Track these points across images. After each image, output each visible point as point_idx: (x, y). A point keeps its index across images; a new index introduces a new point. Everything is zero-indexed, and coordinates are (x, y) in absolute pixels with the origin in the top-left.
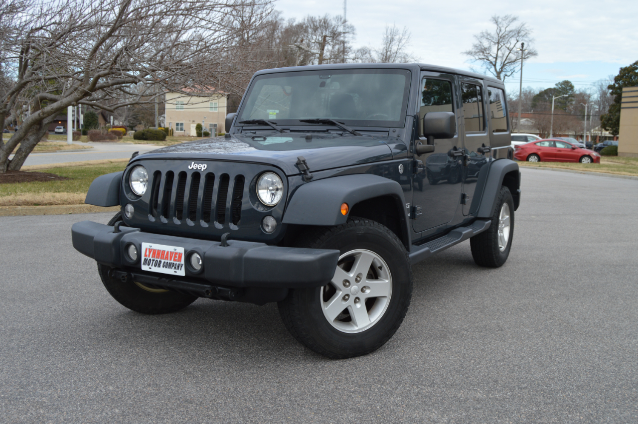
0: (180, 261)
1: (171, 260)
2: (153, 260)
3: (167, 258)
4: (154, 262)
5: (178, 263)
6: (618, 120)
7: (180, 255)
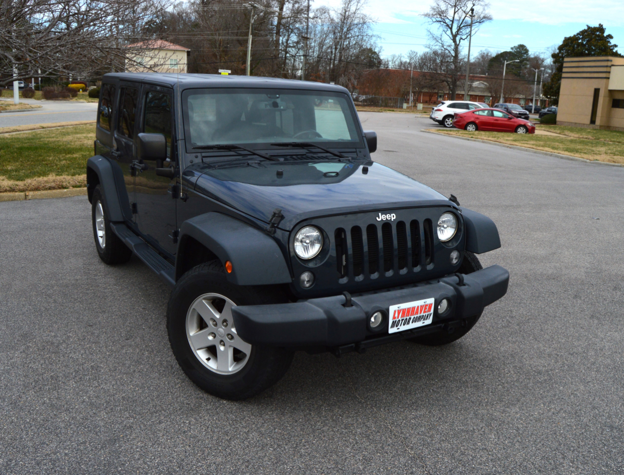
0: (430, 311)
1: (421, 313)
2: (403, 320)
3: (417, 313)
5: (427, 314)
6: (559, 88)
7: (430, 306)
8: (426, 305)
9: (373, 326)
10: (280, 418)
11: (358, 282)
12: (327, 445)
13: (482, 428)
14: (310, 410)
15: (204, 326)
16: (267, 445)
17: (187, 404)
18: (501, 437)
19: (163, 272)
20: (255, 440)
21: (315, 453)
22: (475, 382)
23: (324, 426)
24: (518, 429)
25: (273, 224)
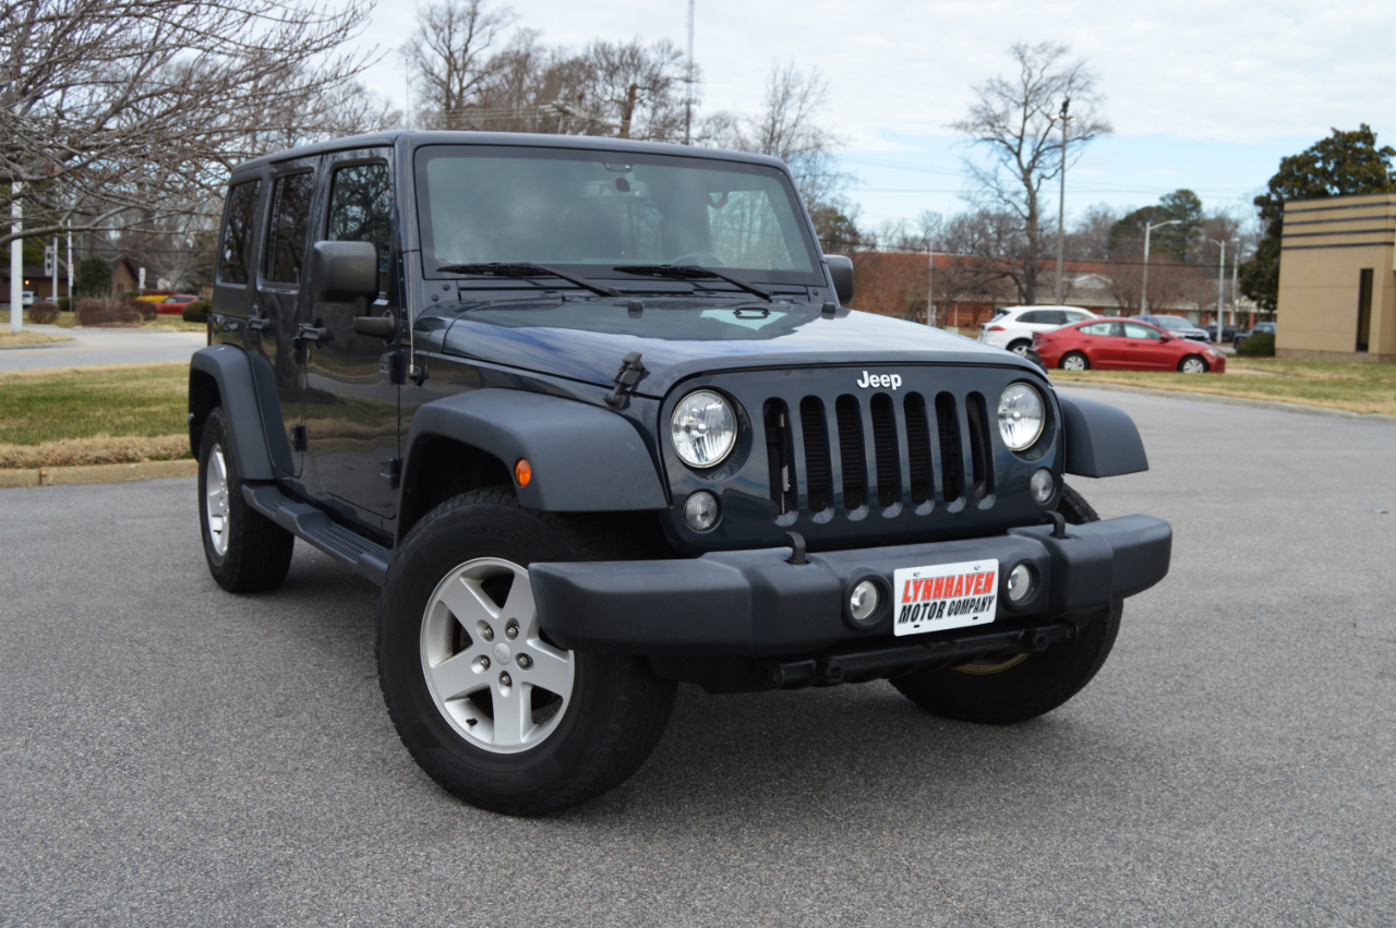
0: (989, 591)
1: (967, 593)
2: (926, 605)
3: (959, 592)
4: (928, 609)
5: (982, 596)
6: (1276, 275)
7: (989, 577)
8: (980, 576)
9: (857, 616)
10: (643, 848)
11: (818, 526)
12: (756, 893)
13: (1127, 865)
14: (713, 834)
15: (462, 643)
16: (612, 893)
17: (421, 823)
18: (1174, 880)
19: (366, 556)
20: (583, 884)
21: (727, 908)
22: (1104, 785)
23: (747, 861)
24: (1215, 866)
25: (624, 385)
